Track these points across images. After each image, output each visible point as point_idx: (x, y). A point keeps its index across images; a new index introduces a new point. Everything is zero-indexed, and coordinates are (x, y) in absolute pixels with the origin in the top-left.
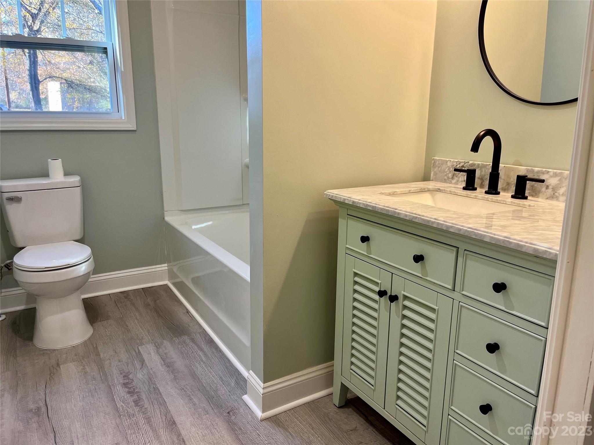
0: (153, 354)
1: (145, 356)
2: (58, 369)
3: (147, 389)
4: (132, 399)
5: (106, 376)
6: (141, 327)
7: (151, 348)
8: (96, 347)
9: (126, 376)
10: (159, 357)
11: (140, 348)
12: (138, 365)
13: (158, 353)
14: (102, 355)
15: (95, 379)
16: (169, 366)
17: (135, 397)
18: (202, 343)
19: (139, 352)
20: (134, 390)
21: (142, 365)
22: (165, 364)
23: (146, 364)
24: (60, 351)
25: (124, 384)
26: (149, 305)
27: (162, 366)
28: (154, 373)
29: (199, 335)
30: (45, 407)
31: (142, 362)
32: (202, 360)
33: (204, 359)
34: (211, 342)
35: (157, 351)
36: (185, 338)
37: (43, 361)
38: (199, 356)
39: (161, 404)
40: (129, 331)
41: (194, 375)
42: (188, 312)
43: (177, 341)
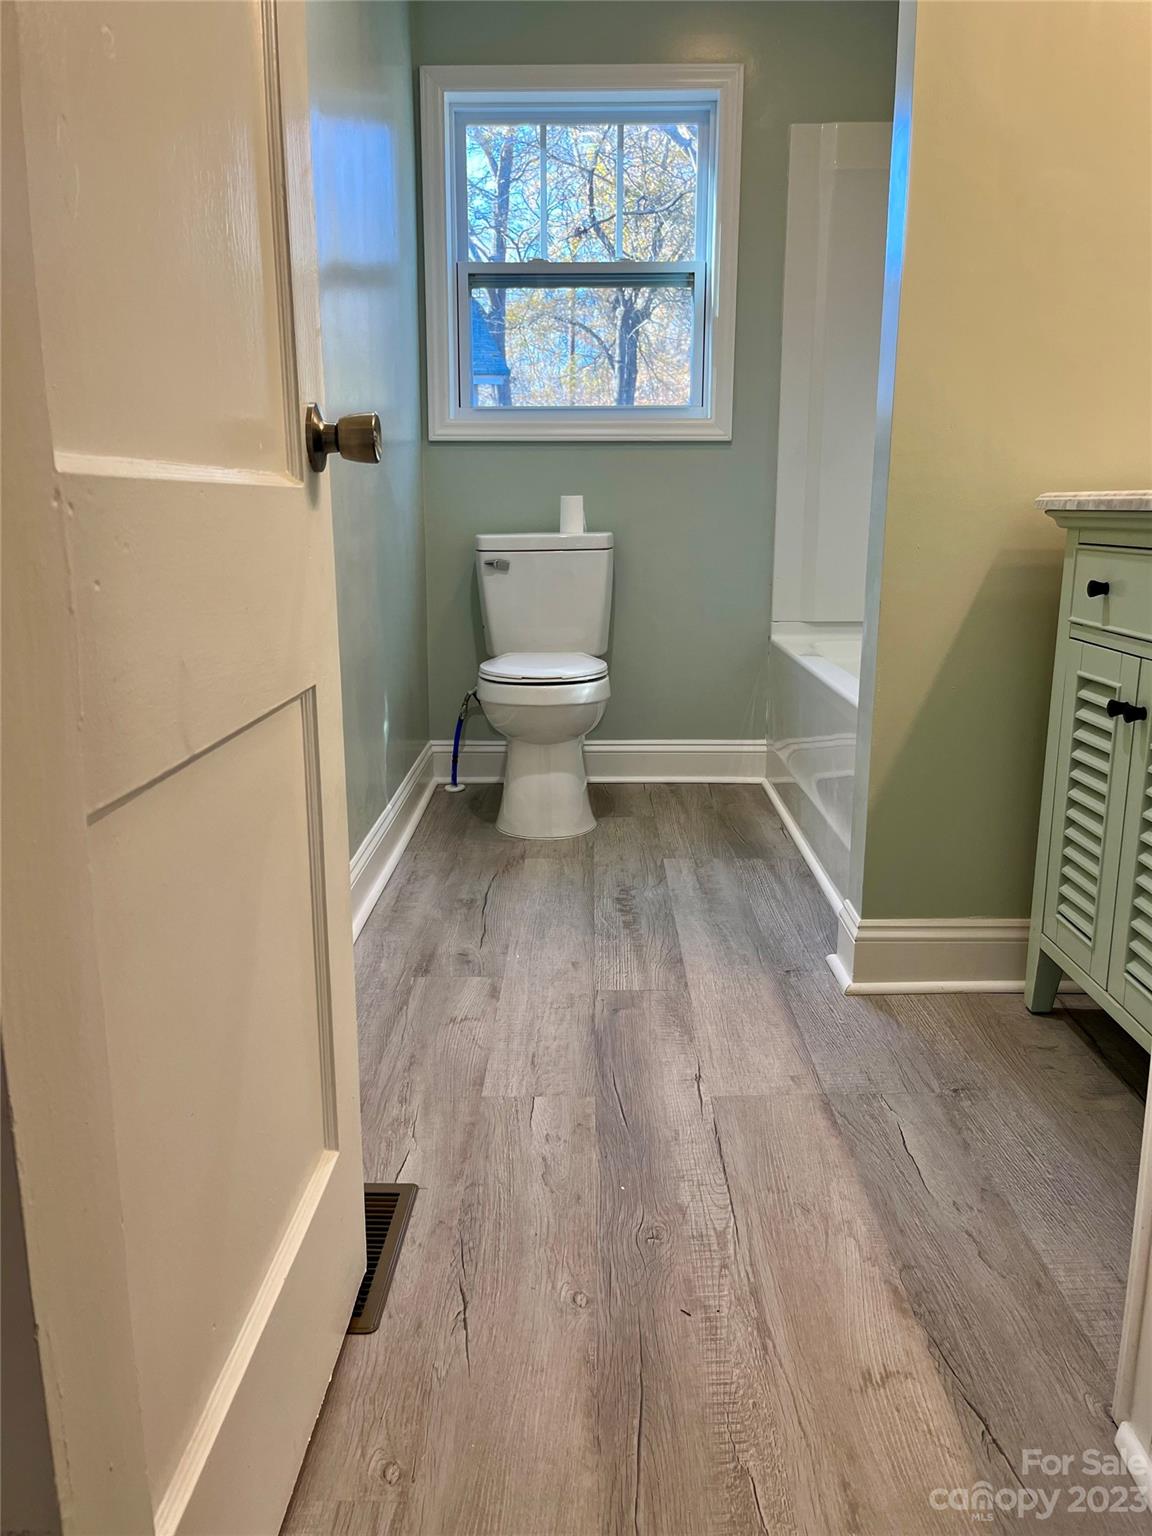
0: (685, 872)
1: (670, 873)
2: (521, 861)
3: (654, 911)
4: (623, 918)
5: (593, 883)
6: (681, 834)
7: (686, 865)
8: (592, 848)
9: (625, 891)
10: (695, 878)
11: (665, 860)
12: (651, 881)
13: (695, 873)
14: (597, 859)
15: (572, 883)
16: (707, 891)
17: (629, 918)
18: (789, 874)
19: (662, 866)
20: (631, 909)
21: (660, 882)
22: (700, 888)
23: (667, 883)
24: (533, 842)
25: (617, 899)
26: (712, 808)
27: (694, 890)
28: (676, 896)
29: (787, 863)
30: (483, 902)
31: (662, 879)
32: (775, 897)
33: (779, 896)
34: (808, 876)
35: (695, 870)
36: (759, 863)
37: (502, 849)
38: (772, 890)
39: (668, 934)
40: (657, 836)
41: (748, 913)
42: (783, 827)
43: (739, 863)
